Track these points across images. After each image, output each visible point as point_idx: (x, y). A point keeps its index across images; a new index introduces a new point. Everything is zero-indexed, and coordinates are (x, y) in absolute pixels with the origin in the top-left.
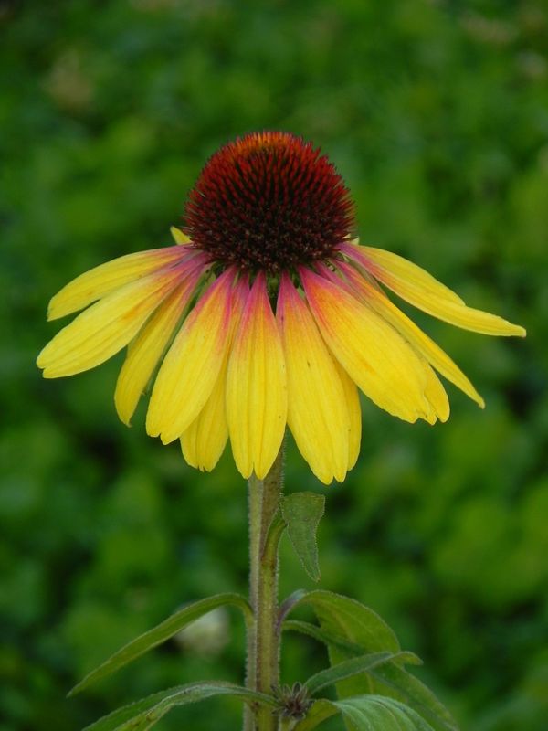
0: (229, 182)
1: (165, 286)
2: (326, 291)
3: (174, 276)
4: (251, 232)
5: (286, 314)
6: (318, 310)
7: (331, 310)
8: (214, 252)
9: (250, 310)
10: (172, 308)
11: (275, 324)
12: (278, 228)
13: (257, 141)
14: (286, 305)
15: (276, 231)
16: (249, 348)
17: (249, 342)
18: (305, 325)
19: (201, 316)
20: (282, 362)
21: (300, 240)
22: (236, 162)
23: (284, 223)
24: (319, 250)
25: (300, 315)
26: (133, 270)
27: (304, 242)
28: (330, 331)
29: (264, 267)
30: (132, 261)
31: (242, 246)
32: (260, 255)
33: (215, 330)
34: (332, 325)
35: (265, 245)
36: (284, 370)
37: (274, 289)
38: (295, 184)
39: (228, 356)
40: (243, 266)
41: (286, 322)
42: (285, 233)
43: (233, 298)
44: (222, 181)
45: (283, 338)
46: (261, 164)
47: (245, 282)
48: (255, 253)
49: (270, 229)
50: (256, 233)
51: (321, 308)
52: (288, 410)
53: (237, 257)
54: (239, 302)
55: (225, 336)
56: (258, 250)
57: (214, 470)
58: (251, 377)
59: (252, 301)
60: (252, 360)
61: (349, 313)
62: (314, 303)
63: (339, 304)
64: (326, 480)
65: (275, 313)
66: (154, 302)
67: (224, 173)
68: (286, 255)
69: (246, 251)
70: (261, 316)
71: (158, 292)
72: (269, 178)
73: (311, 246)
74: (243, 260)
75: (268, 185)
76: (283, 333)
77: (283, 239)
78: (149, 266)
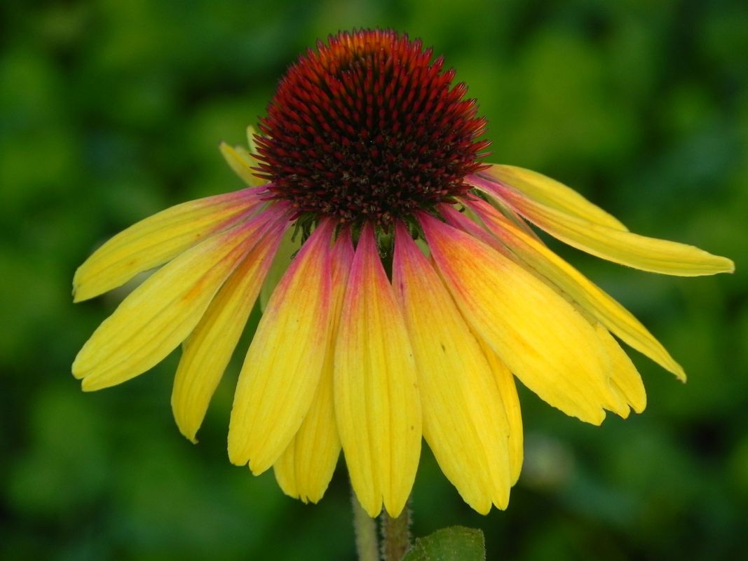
0: (316, 110)
1: (235, 249)
2: (460, 245)
3: (247, 234)
4: (351, 175)
5: (405, 279)
6: (450, 273)
7: (467, 270)
8: (300, 202)
9: (357, 278)
10: (247, 280)
11: (393, 297)
12: (387, 166)
13: (346, 48)
14: (405, 267)
15: (385, 170)
16: (360, 332)
17: (360, 324)
18: (434, 293)
19: (291, 291)
20: (408, 350)
21: (418, 179)
22: (322, 79)
23: (394, 159)
24: (444, 189)
25: (425, 279)
26: (188, 228)
27: (423, 182)
28: (469, 299)
29: (372, 218)
30: (185, 213)
31: (340, 193)
32: (365, 205)
33: (310, 310)
34: (472, 292)
35: (371, 191)
36: (411, 361)
37: (386, 245)
38: (405, 106)
39: (332, 344)
40: (343, 220)
41: (407, 291)
42: (396, 172)
43: (332, 261)
44: (306, 109)
45: (405, 314)
46: (357, 81)
47: (346, 241)
48: (358, 202)
49: (376, 169)
50: (358, 175)
51: (454, 269)
52: (424, 417)
53: (333, 209)
54: (341, 266)
55: (326, 317)
56: (362, 197)
57: (321, 501)
58: (367, 373)
59: (359, 266)
60: (366, 350)
61: (492, 273)
62: (444, 263)
63: (478, 261)
64: (482, 508)
65: (390, 279)
66: (222, 273)
67: (307, 96)
68: (399, 202)
69: (346, 200)
70: (373, 287)
71: (226, 258)
72: (370, 100)
73: (432, 185)
74: (342, 212)
75: (370, 111)
76: (404, 307)
77: (395, 181)
78: (209, 220)
